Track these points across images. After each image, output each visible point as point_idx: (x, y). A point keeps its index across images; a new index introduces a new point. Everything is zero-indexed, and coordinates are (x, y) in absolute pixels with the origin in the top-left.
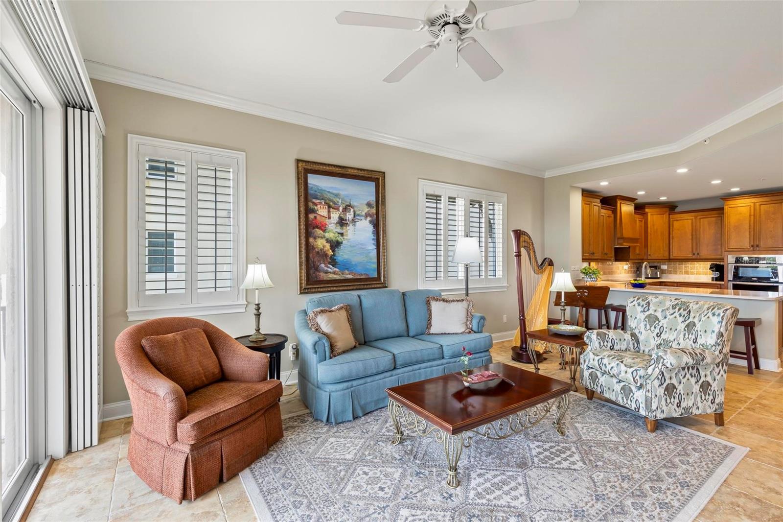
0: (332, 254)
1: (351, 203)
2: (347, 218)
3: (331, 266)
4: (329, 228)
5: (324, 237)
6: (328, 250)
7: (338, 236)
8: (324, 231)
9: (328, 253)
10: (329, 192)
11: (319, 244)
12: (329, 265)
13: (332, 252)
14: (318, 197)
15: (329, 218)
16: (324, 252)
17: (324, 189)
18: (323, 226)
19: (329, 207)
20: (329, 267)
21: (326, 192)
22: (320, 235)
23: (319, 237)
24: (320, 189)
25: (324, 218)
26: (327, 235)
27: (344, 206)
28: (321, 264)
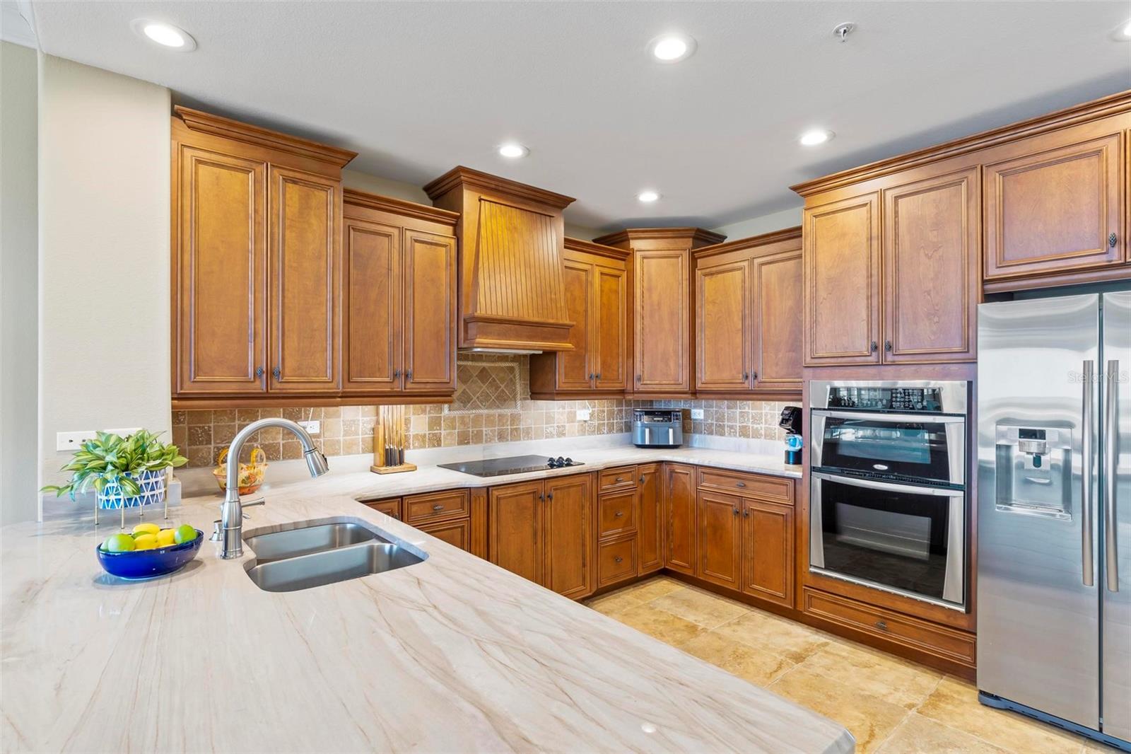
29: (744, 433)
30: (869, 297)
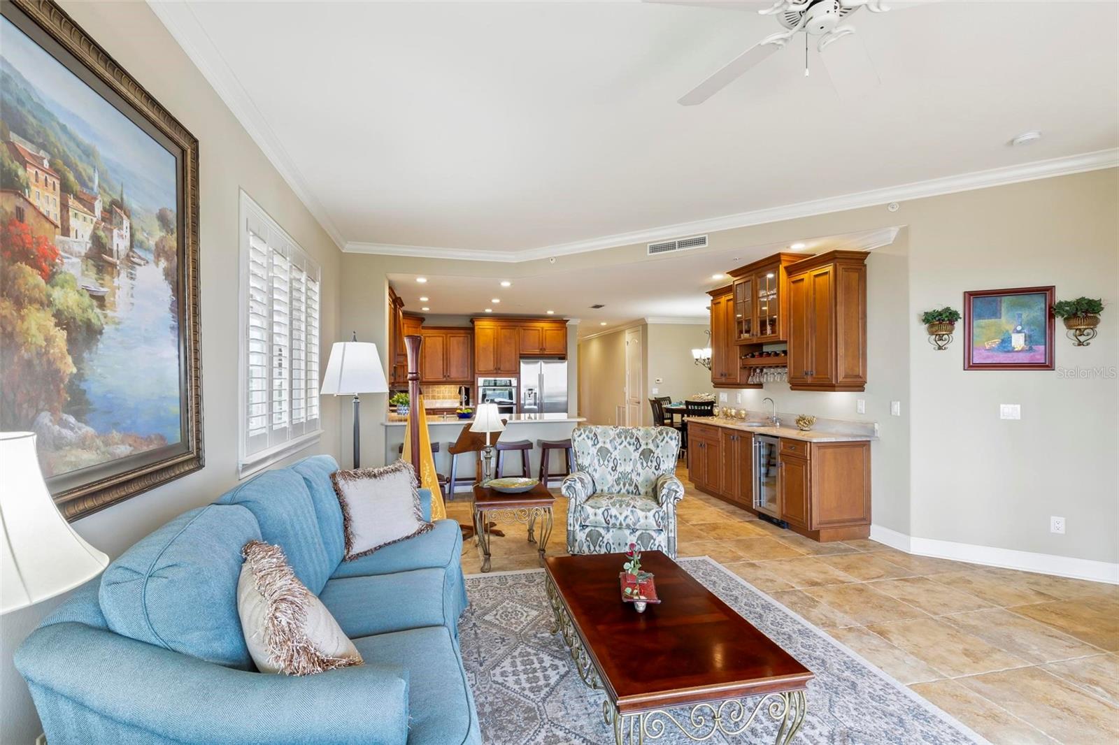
0: (75, 370)
1: (125, 197)
2: (115, 248)
3: (72, 419)
4: (64, 268)
5: (50, 304)
6: (63, 357)
7: (91, 307)
8: (50, 277)
9: (62, 366)
10: (63, 128)
11: (34, 330)
12: (65, 416)
13: (75, 363)
14: (31, 131)
15: (66, 231)
16: (49, 362)
17: (48, 107)
18: (45, 257)
19: (65, 188)
20: (64, 424)
21: (54, 124)
22: (36, 294)
23: (32, 301)
24: (36, 100)
25: (48, 225)
26: (57, 294)
27: (108, 199)
28: (38, 412)
29: (434, 397)
30: (494, 354)
